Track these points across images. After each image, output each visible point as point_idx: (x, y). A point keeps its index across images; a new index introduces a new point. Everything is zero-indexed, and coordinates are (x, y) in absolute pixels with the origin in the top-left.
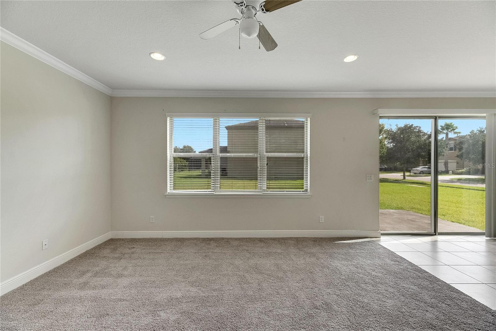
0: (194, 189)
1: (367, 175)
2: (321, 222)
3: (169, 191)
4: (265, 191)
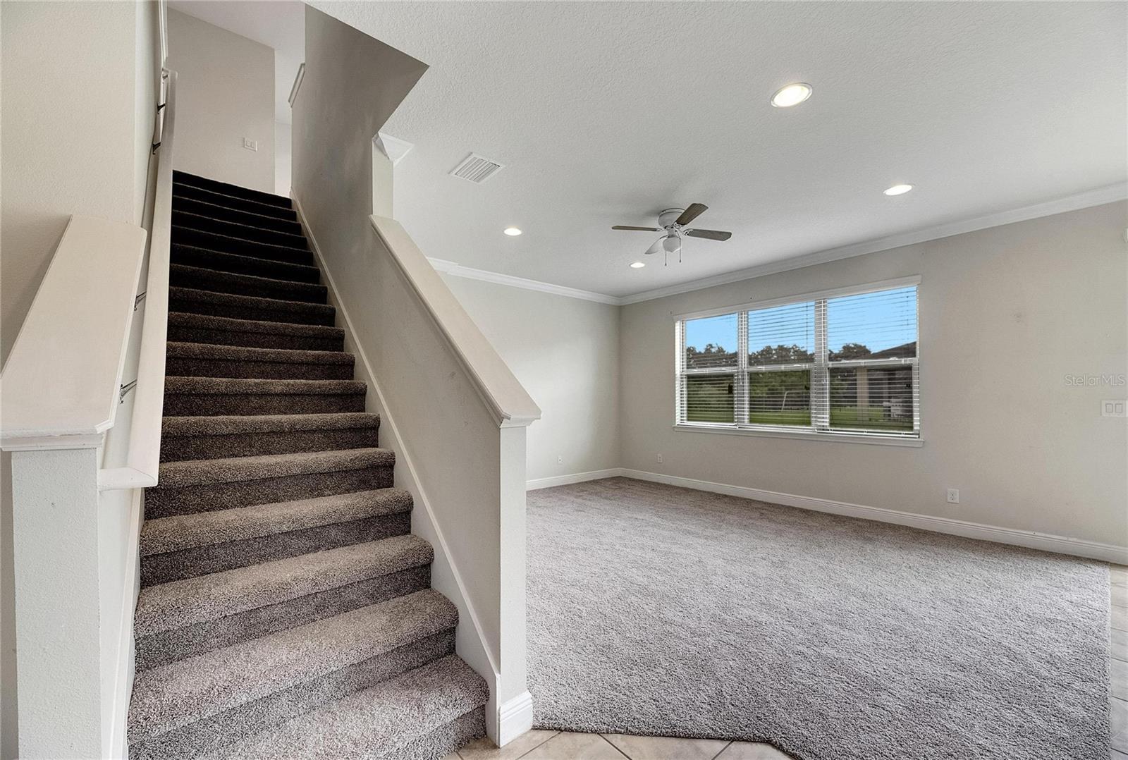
2: (953, 501)
3: (678, 422)
4: (823, 430)
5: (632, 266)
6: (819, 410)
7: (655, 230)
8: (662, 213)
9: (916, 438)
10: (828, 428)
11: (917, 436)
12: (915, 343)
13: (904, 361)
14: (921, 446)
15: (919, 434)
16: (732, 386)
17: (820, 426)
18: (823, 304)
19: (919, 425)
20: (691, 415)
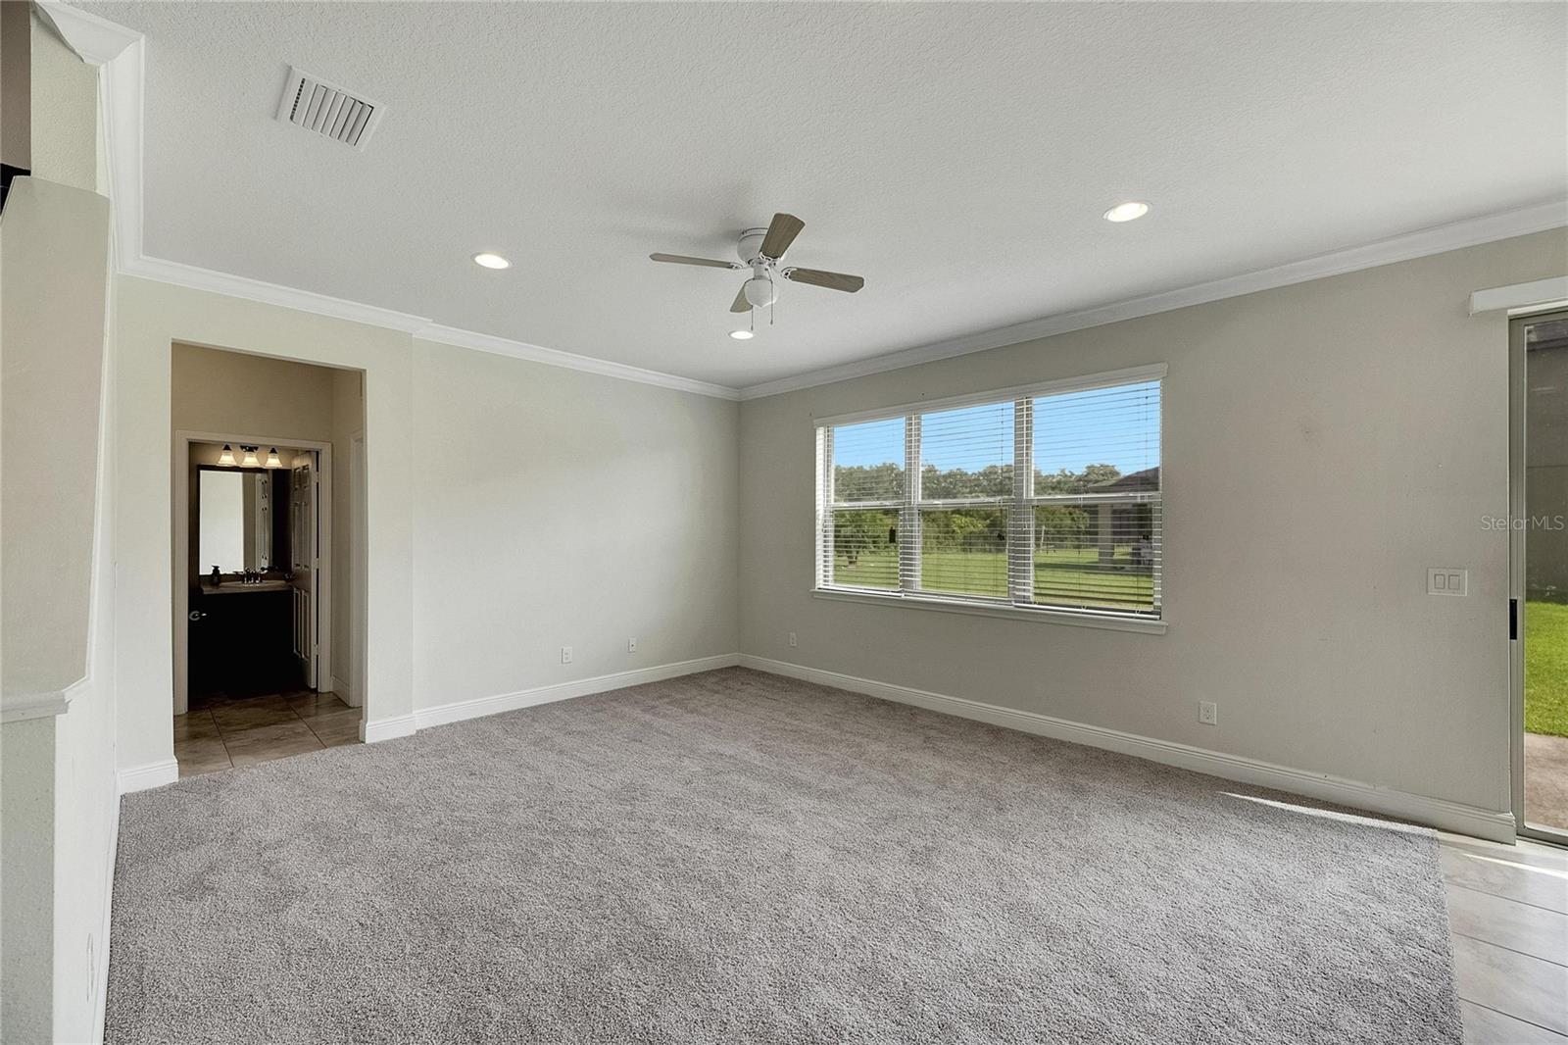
0: (862, 583)
1: (1432, 573)
2: (1207, 721)
3: (820, 583)
4: (1024, 602)
5: (733, 335)
6: (1019, 571)
7: (729, 266)
8: (741, 235)
9: (1156, 619)
10: (1032, 600)
11: (1158, 617)
12: (1156, 470)
13: (1140, 497)
14: (1164, 633)
15: (1159, 614)
16: (894, 531)
17: (1019, 596)
18: (1025, 406)
19: (1161, 600)
20: (838, 573)
